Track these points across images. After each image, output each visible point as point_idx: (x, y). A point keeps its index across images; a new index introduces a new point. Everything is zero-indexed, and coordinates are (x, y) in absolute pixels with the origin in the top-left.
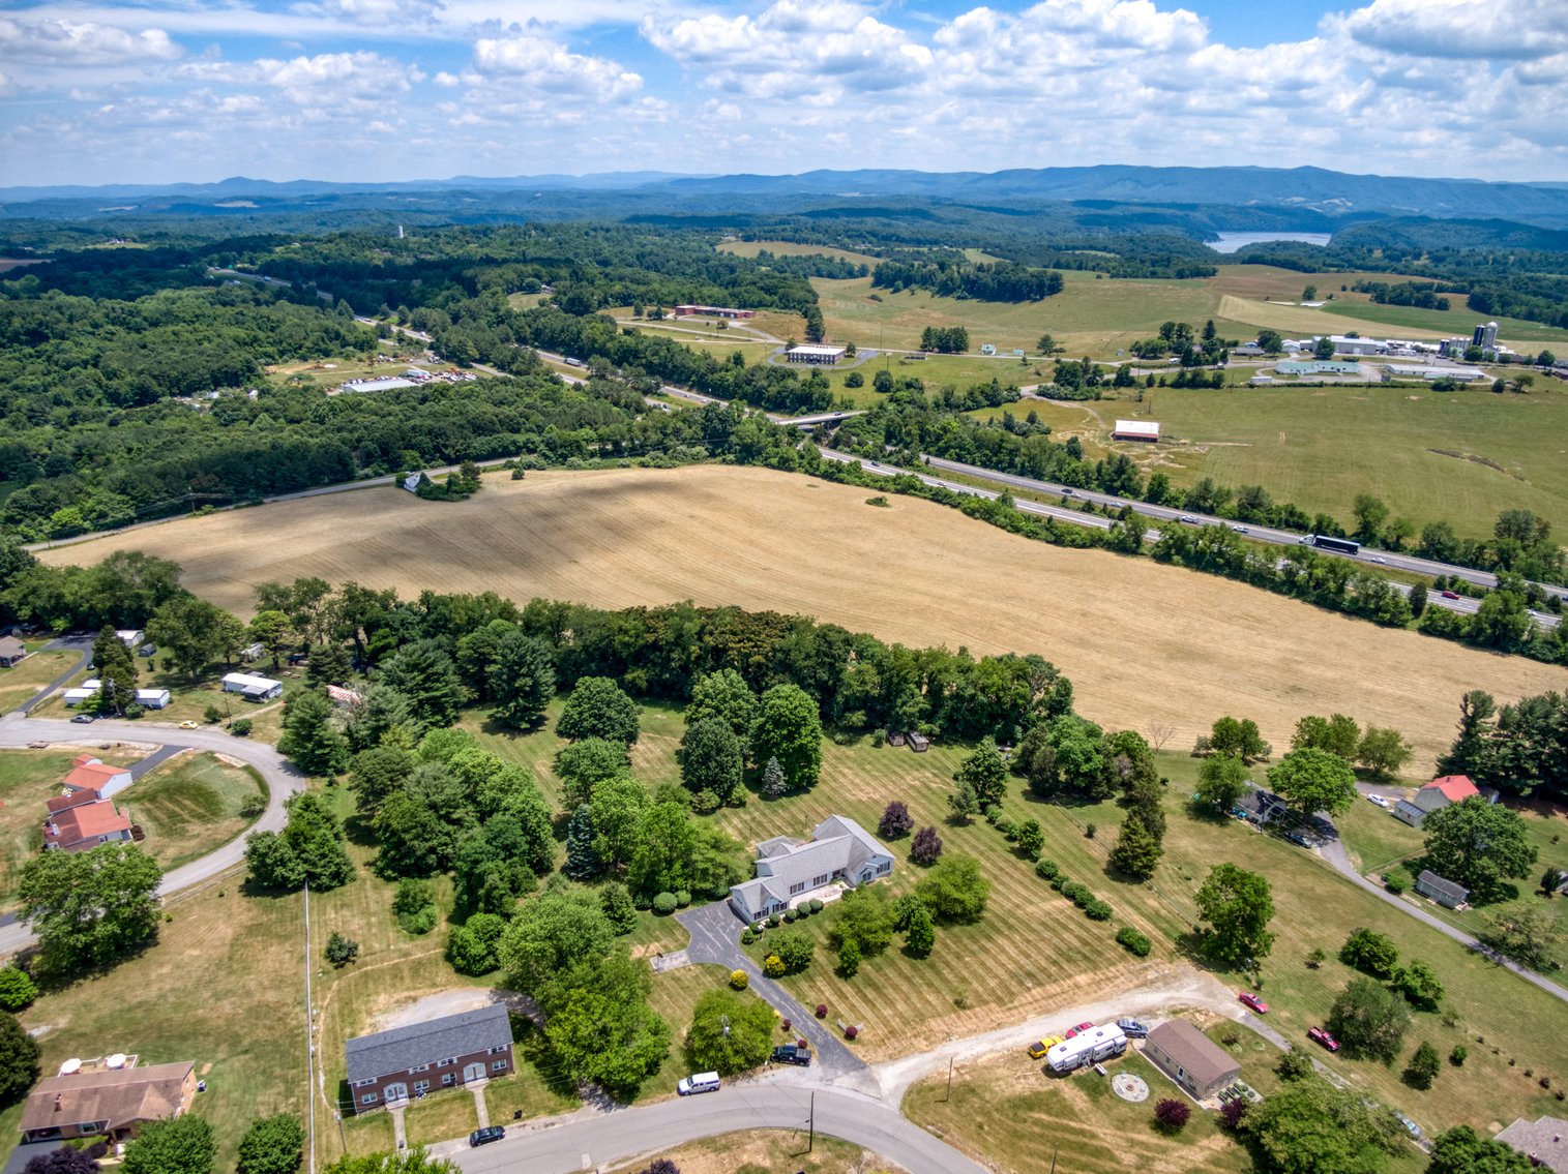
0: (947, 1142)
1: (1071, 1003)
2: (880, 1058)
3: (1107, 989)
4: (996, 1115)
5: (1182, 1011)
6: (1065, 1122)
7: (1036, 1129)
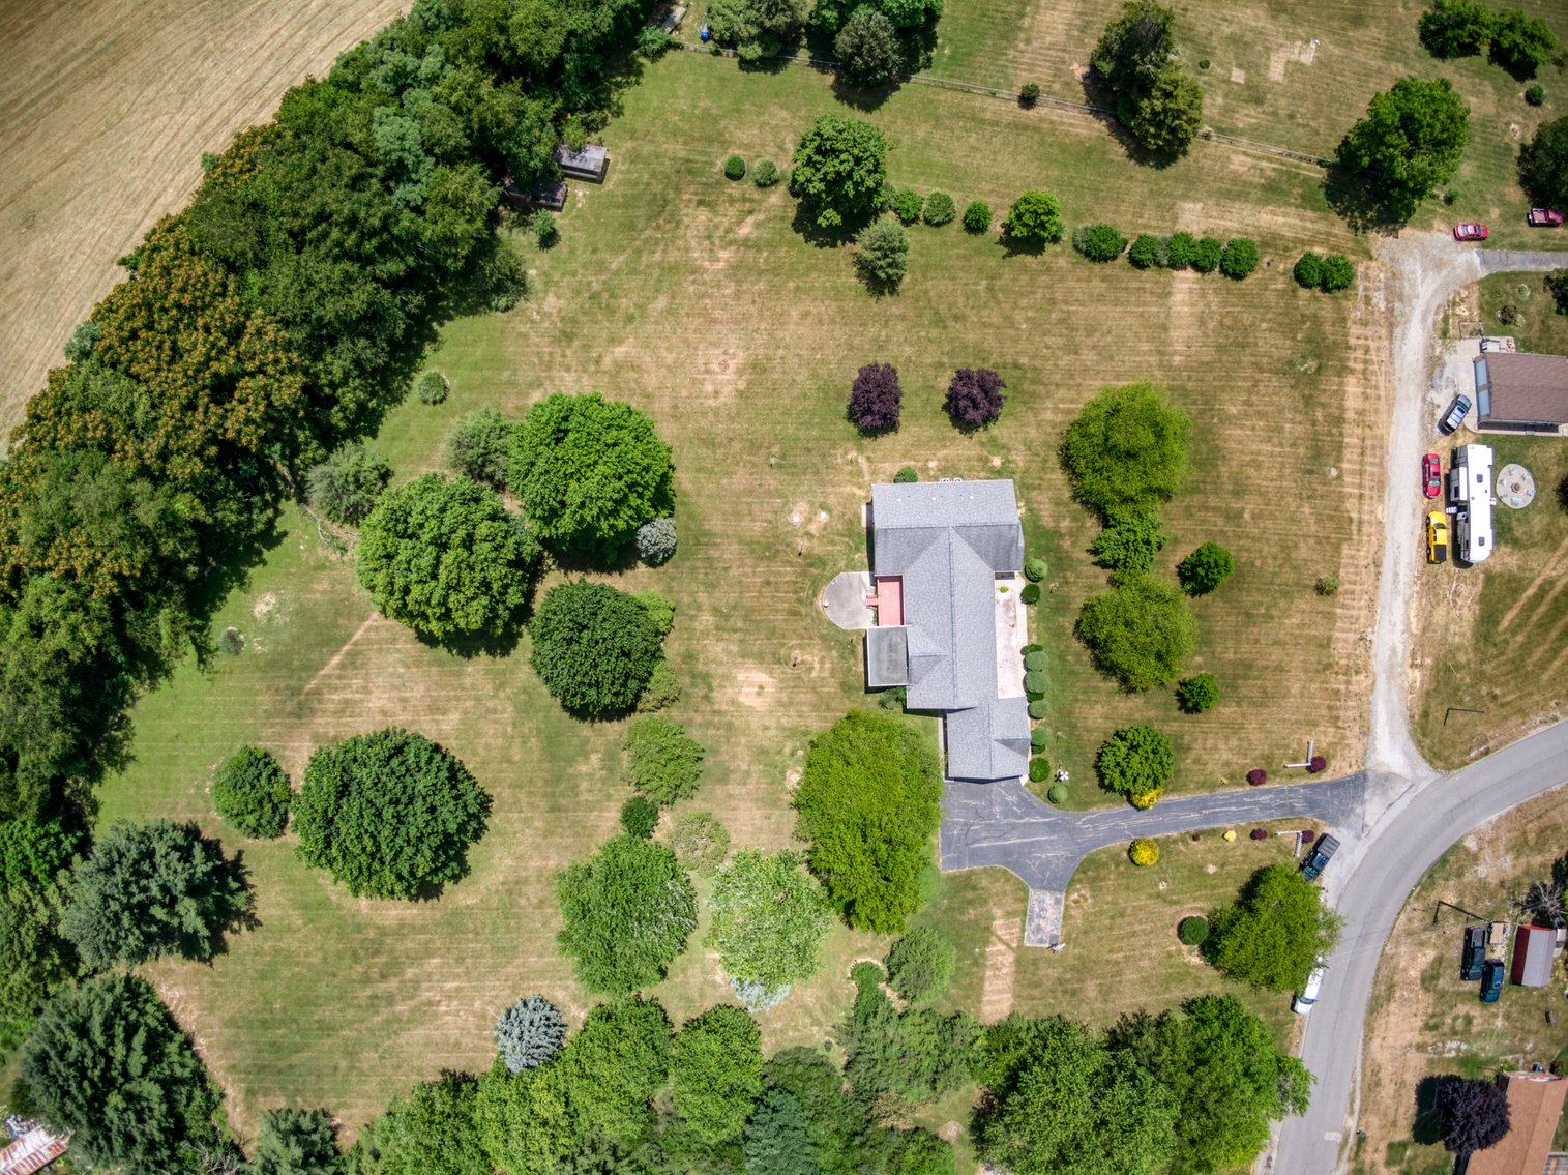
0: (1496, 748)
1: (1380, 446)
2: (1360, 748)
3: (1381, 379)
4: (1488, 668)
5: (1446, 319)
6: (1525, 595)
7: (1520, 638)
